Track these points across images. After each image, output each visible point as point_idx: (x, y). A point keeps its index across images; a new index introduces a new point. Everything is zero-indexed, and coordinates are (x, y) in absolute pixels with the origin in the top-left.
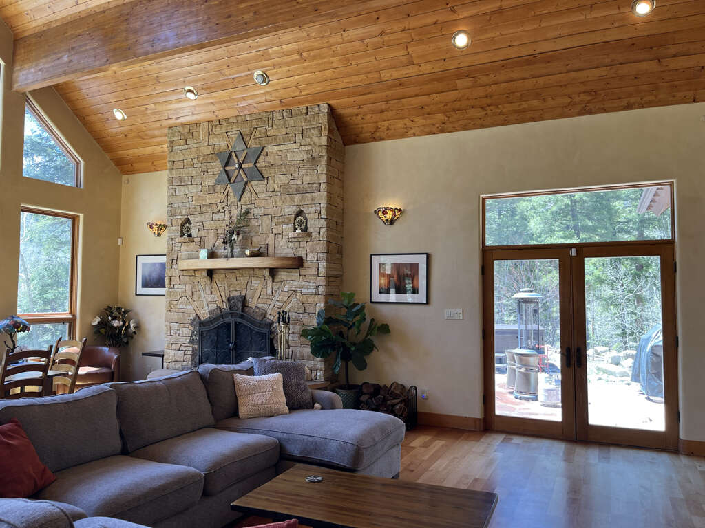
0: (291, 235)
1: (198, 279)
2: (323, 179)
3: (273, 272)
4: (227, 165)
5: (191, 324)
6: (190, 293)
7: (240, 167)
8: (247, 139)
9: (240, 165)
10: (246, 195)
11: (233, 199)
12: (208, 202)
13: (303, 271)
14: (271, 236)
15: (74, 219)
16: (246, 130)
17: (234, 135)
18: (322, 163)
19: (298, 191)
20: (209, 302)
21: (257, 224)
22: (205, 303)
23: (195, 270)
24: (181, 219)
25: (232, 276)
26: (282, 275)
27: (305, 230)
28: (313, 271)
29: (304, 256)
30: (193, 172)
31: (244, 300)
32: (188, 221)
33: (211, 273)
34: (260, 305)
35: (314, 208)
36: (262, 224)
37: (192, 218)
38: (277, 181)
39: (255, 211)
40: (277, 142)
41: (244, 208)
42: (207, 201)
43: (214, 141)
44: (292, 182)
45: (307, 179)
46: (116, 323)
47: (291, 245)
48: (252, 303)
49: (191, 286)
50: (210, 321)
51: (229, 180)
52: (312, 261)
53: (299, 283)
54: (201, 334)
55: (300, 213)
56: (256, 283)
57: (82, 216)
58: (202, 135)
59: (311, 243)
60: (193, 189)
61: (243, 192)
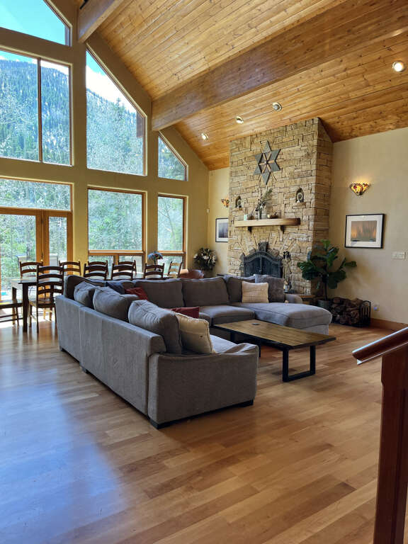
0: (295, 204)
1: (244, 232)
2: (314, 167)
3: (283, 228)
4: (260, 162)
5: (240, 258)
6: (240, 240)
7: (267, 163)
8: (271, 145)
9: (267, 161)
10: (270, 180)
11: (263, 183)
12: (250, 186)
13: (300, 227)
14: (283, 206)
15: (184, 199)
16: (271, 140)
17: (265, 143)
18: (314, 157)
19: (299, 176)
20: (249, 245)
21: (275, 198)
22: (247, 246)
23: (242, 227)
24: (236, 196)
25: (261, 230)
26: (288, 230)
27: (302, 201)
28: (306, 227)
29: (301, 218)
30: (242, 168)
31: (267, 245)
32: (239, 198)
33: (250, 229)
34: (276, 248)
35: (308, 187)
36: (278, 198)
37: (242, 197)
38: (287, 171)
39: (274, 190)
40: (288, 146)
41: (269, 188)
43: (254, 148)
44: (295, 171)
45: (304, 168)
46: (205, 258)
47: (294, 211)
48: (272, 246)
49: (240, 236)
50: (250, 257)
51: (261, 171)
52: (305, 221)
53: (298, 234)
54: (245, 264)
55: (300, 190)
56: (274, 235)
57: (188, 197)
58: (248, 145)
59: (305, 209)
60: (242, 178)
61: (269, 178)
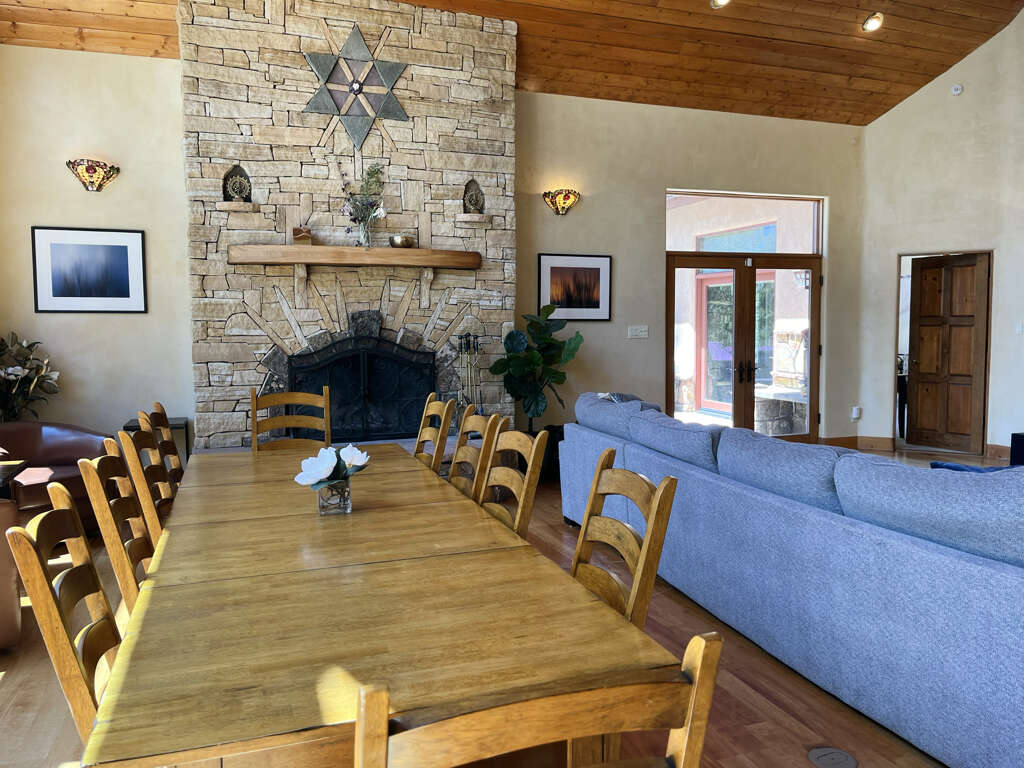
0: (460, 217)
1: (275, 281)
2: (509, 136)
4: (329, 79)
5: (267, 363)
6: (256, 307)
7: (360, 91)
8: (371, 42)
9: (361, 86)
10: (373, 141)
11: (344, 143)
12: (289, 141)
13: (481, 275)
14: (424, 218)
16: (369, 24)
17: (344, 28)
18: (508, 112)
19: (470, 149)
20: (302, 322)
21: (396, 193)
22: (293, 324)
23: (265, 265)
24: (222, 167)
25: (351, 279)
27: (481, 211)
28: (497, 275)
29: (483, 253)
30: (251, 78)
31: (377, 318)
32: (236, 171)
34: (409, 327)
35: (495, 179)
37: (250, 168)
38: (433, 127)
39: (391, 171)
40: (430, 63)
41: (369, 162)
42: (287, 139)
43: (298, 28)
44: (458, 133)
45: (485, 132)
47: (460, 233)
48: (394, 322)
49: (257, 295)
51: (338, 108)
52: (494, 260)
53: (476, 291)
54: (293, 379)
55: (473, 184)
58: (271, 10)
59: (493, 232)
60: (251, 111)
61: (368, 132)
